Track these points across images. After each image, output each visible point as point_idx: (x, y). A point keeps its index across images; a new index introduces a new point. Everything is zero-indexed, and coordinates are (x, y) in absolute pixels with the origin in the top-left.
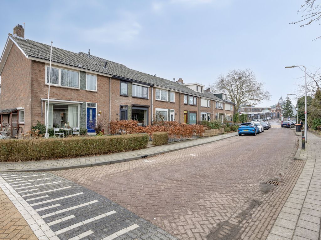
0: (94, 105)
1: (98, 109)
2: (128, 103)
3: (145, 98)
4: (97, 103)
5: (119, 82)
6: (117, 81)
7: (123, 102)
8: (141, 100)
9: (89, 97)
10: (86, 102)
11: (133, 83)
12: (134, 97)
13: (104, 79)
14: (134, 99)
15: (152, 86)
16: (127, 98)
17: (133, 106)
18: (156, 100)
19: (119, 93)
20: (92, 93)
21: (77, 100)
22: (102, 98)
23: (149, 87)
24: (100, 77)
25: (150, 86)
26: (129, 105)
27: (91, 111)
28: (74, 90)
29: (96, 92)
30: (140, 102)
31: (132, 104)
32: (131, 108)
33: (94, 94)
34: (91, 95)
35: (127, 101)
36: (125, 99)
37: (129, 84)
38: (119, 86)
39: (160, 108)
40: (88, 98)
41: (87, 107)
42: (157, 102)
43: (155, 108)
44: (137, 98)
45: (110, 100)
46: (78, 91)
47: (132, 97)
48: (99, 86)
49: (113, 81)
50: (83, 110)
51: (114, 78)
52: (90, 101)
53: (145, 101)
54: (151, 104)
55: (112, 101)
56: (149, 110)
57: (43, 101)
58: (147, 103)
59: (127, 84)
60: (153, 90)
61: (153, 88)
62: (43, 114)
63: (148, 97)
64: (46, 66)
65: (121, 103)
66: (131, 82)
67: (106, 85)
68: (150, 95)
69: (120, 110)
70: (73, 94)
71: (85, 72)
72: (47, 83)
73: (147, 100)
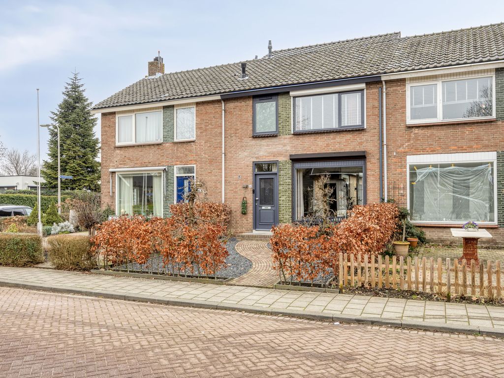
0: (190, 170)
1: (197, 178)
2: (280, 154)
3: (355, 128)
4: (195, 165)
5: (250, 103)
6: (243, 103)
7: (261, 153)
8: (332, 136)
9: (179, 154)
10: (175, 166)
11: (292, 94)
12: (297, 134)
13: (210, 108)
14: (301, 138)
15: (373, 81)
16: (274, 140)
17: (295, 160)
18: (410, 127)
19: (250, 133)
20: (185, 145)
21: (159, 164)
22: (205, 153)
23: (363, 86)
24: (201, 107)
25: (367, 84)
26: (281, 159)
27: (186, 183)
28: (152, 147)
29: (193, 142)
30: (328, 145)
31: (290, 156)
33: (188, 147)
34: (182, 149)
35: (275, 150)
36: (268, 145)
37: (282, 100)
38: (250, 114)
39: (433, 152)
40: (177, 158)
41: (176, 175)
42: (416, 131)
43: (406, 154)
44: (308, 134)
45: (223, 155)
46: (161, 147)
47: (290, 136)
48: (199, 127)
49: (231, 105)
50: (168, 183)
51: (229, 98)
52: (181, 162)
53: (351, 136)
54: (377, 144)
55: (229, 155)
56: (369, 165)
57: (113, 173)
58: (361, 143)
59: (274, 103)
60: (384, 94)
61: (384, 87)
62: (114, 193)
63: (363, 122)
64: (117, 116)
65: (257, 158)
66: (288, 93)
67: (214, 121)
68: (376, 111)
69: (255, 175)
70: (151, 154)
71: (173, 106)
72: (118, 144)
73: (360, 132)
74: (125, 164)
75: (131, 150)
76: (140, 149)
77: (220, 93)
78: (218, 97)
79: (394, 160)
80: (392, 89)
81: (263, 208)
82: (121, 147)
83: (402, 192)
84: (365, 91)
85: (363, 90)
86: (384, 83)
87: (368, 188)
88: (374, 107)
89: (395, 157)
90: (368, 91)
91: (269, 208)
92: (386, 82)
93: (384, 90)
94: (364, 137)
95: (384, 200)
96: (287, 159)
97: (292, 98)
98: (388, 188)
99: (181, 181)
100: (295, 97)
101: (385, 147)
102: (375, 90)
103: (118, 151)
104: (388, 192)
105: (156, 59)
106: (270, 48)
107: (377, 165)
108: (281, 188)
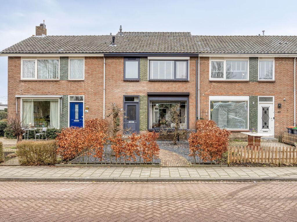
0: (80, 98)
1: (85, 103)
2: (141, 92)
3: (183, 80)
4: (84, 96)
5: (122, 60)
6: (117, 60)
7: (129, 91)
8: (171, 83)
9: (72, 88)
10: (69, 96)
11: (149, 58)
12: (151, 81)
13: (95, 61)
14: (153, 84)
15: (194, 56)
16: (137, 83)
17: (150, 95)
18: (211, 82)
19: (122, 78)
20: (76, 83)
21: (56, 93)
22: (91, 89)
23: (188, 58)
24: (89, 60)
25: (191, 57)
26: (141, 94)
27: (77, 107)
28: (51, 82)
29: (83, 81)
30: (168, 88)
31: (148, 93)
32: (146, 99)
33: (79, 84)
34: (75, 85)
35: (137, 89)
36: (133, 86)
37: (142, 61)
38: (122, 67)
39: (222, 95)
40: (71, 90)
41: (69, 101)
42: (214, 84)
43: (209, 95)
44: (158, 81)
45: (104, 90)
46: (58, 83)
47: (147, 82)
48: (86, 72)
49: (110, 61)
50: (64, 106)
51: (109, 56)
52: (74, 93)
53: (181, 84)
54: (195, 89)
55: (108, 90)
56: (190, 100)
57: (18, 98)
58: (186, 88)
59: (137, 62)
60: (199, 64)
61: (199, 60)
62: (19, 112)
63: (187, 77)
64: (22, 60)
65: (126, 93)
66: (146, 57)
67: (97, 69)
68: (194, 72)
69: (125, 103)
70: (51, 87)
71: (68, 58)
72: (22, 79)
73: (186, 82)
74: (28, 92)
75: (34, 83)
76: (41, 83)
77: (104, 53)
78: (102, 55)
79: (203, 98)
80: (202, 61)
81: (129, 122)
82: (25, 81)
83: (207, 114)
84: (189, 61)
85: (188, 60)
86: (199, 58)
87: (190, 112)
88: (193, 70)
89: (203, 96)
90: (191, 61)
91: (133, 122)
92: (200, 57)
93: (199, 62)
94: (188, 85)
95: (198, 118)
96: (146, 95)
97: (148, 60)
98: (200, 112)
99: (72, 105)
100: (150, 60)
101: (199, 91)
102: (194, 61)
103: (23, 84)
104: (200, 114)
105: (42, 25)
106: (121, 30)
107: (195, 100)
108: (141, 111)
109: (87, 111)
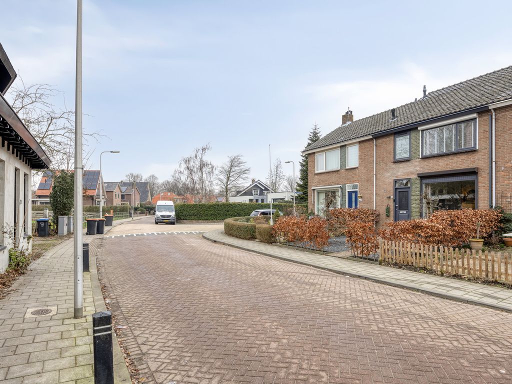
0: (355, 187)
1: (359, 192)
2: (412, 173)
3: (470, 150)
4: (358, 184)
5: (392, 138)
6: (388, 139)
7: (399, 174)
8: (450, 157)
9: (349, 177)
10: (347, 185)
12: (425, 158)
13: (367, 145)
14: (427, 161)
15: (482, 111)
16: (408, 163)
17: (422, 177)
19: (392, 160)
20: (352, 171)
21: (338, 183)
22: (364, 175)
23: (475, 115)
24: (362, 144)
25: (478, 113)
26: (412, 177)
27: (354, 195)
29: (357, 168)
30: (447, 165)
31: (418, 174)
32: (418, 182)
33: (354, 172)
34: (351, 173)
35: (408, 171)
36: (404, 167)
37: (413, 134)
38: (392, 146)
40: (348, 179)
41: (347, 190)
44: (433, 157)
45: (375, 176)
46: (339, 172)
47: (419, 160)
48: (360, 158)
49: (380, 141)
50: (343, 196)
51: (378, 136)
52: (350, 181)
53: (466, 156)
54: (487, 161)
55: (378, 176)
56: (480, 179)
57: (314, 190)
58: (473, 162)
59: (408, 137)
60: (494, 120)
61: (494, 114)
62: (314, 202)
63: (475, 144)
64: (316, 154)
65: (397, 177)
66: (417, 128)
67: (370, 152)
68: (488, 135)
69: (396, 189)
70: (334, 178)
71: (345, 145)
72: (316, 172)
73: (473, 153)
74: (320, 184)
75: (323, 175)
76: (328, 174)
77: (372, 134)
78: (371, 137)
79: (502, 174)
80: (501, 115)
81: (401, 212)
82: (318, 174)
83: (509, 200)
84: (477, 119)
85: (476, 118)
86: (492, 111)
87: (479, 197)
88: (485, 131)
89: (503, 171)
90: (480, 119)
91: (405, 212)
92: (495, 110)
93: (494, 117)
94: (476, 156)
95: (492, 207)
96: (416, 177)
97: (420, 132)
98: (496, 197)
99: (350, 193)
100: (422, 131)
101: (494, 163)
102: (486, 118)
103: (316, 177)
104: (497, 200)
105: (347, 113)
106: (425, 91)
107: (488, 178)
108: (412, 198)
109: (361, 200)
